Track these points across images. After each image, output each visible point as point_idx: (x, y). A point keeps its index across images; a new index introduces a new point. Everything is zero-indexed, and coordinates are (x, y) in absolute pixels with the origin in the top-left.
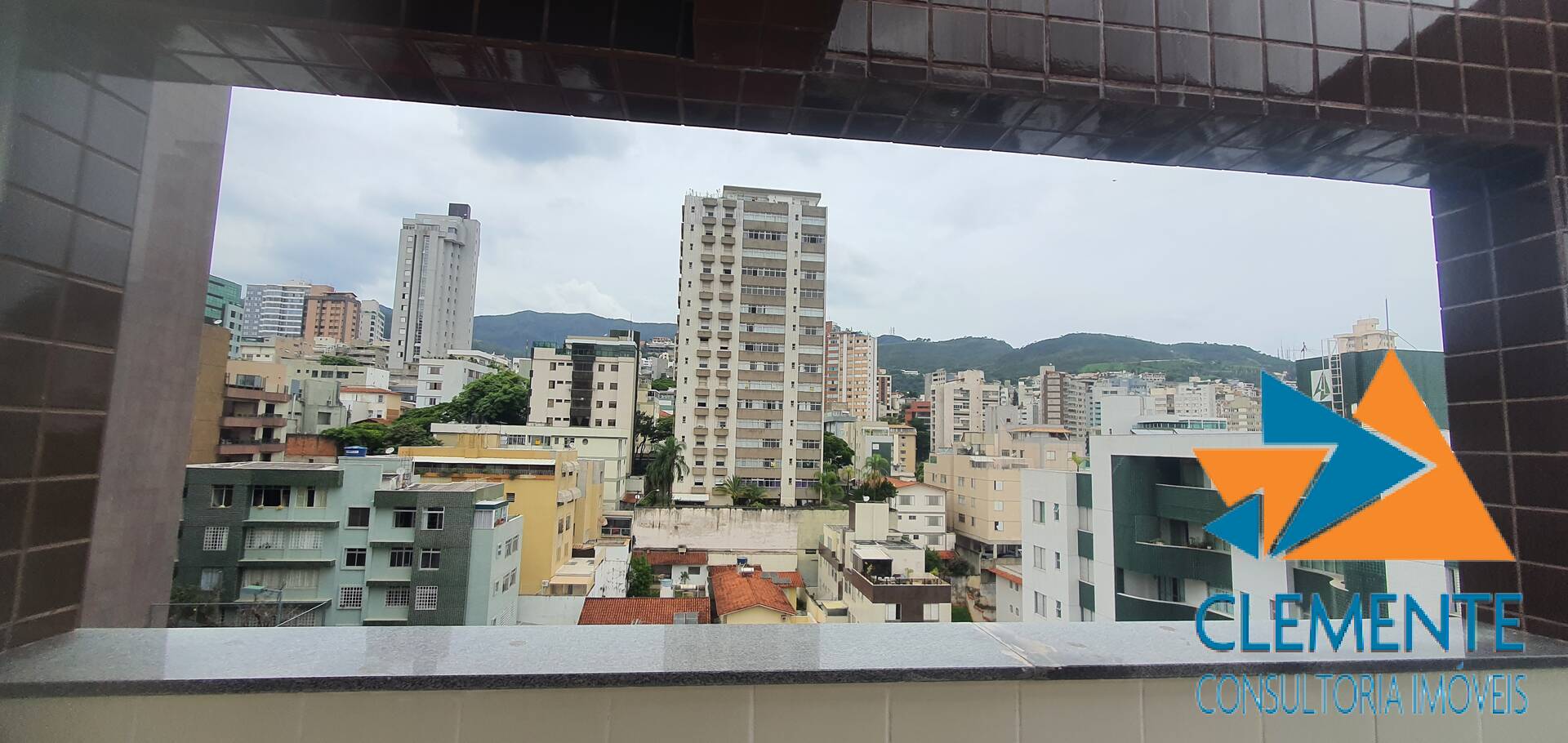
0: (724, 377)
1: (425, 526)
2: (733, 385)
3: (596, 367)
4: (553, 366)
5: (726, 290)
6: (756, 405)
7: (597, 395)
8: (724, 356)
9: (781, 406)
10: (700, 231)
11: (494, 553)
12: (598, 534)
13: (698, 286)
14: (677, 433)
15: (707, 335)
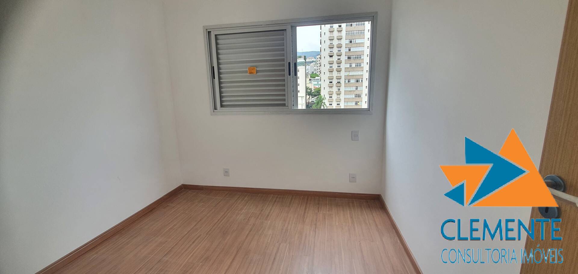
0: (339, 71)
2: (343, 74)
5: (340, 35)
6: (353, 81)
8: (339, 63)
9: (362, 81)
14: (322, 94)
15: (332, 55)
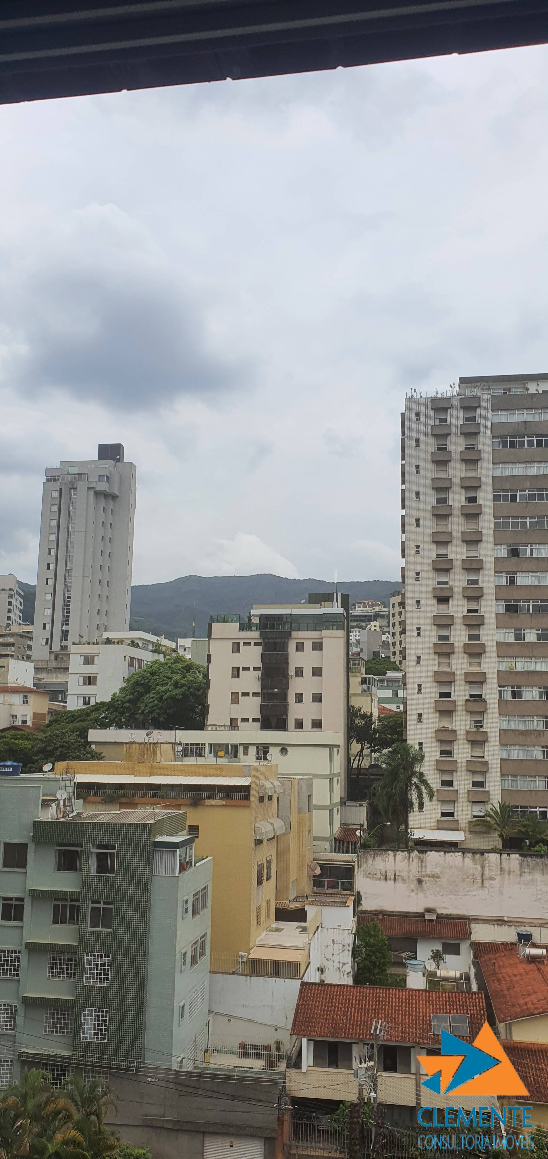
0: (476, 653)
1: (93, 871)
2: (491, 665)
3: (292, 646)
4: (237, 648)
5: (472, 527)
6: (529, 695)
7: (296, 685)
8: (475, 623)
10: (429, 445)
11: (180, 910)
12: (308, 888)
13: (429, 525)
15: (446, 594)
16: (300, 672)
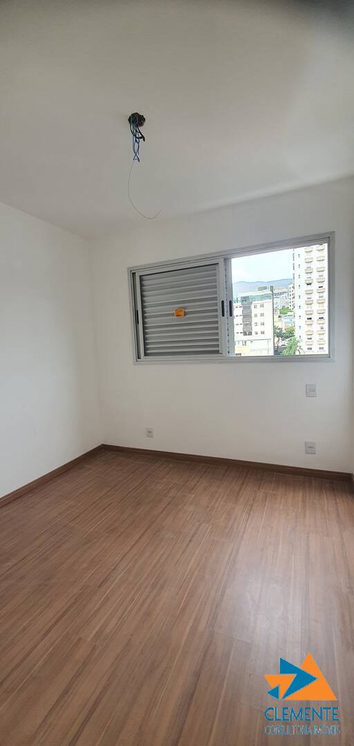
0: (321, 303)
7: (254, 320)
8: (321, 292)
14: (297, 333)
15: (310, 282)
16: (256, 316)
